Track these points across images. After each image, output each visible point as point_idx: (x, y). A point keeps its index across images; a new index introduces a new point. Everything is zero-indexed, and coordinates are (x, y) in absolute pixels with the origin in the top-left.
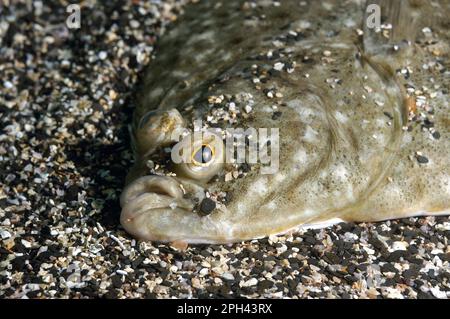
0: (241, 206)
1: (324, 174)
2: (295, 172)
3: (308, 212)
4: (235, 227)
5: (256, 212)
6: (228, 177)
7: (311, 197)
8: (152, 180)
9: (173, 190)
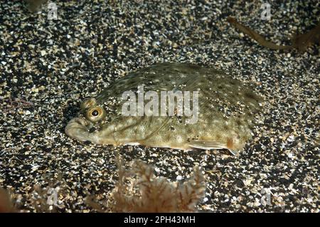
0: (104, 132)
1: (136, 128)
2: (126, 125)
3: (127, 139)
4: (100, 139)
5: (108, 135)
6: (103, 122)
7: (129, 134)
8: (77, 119)
9: (83, 123)
